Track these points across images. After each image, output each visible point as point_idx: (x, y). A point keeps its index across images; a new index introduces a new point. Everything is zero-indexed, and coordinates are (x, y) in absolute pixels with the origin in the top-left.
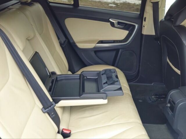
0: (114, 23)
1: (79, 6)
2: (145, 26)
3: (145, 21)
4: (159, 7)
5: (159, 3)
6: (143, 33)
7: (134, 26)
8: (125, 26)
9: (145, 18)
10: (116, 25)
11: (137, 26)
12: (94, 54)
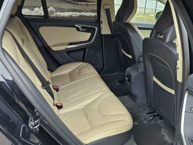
0: (78, 27)
1: (49, 17)
2: (103, 28)
3: (102, 24)
4: (111, 12)
5: (110, 9)
6: (102, 33)
7: (95, 29)
8: (87, 29)
9: (102, 21)
10: (81, 29)
11: (96, 29)
12: (67, 54)
